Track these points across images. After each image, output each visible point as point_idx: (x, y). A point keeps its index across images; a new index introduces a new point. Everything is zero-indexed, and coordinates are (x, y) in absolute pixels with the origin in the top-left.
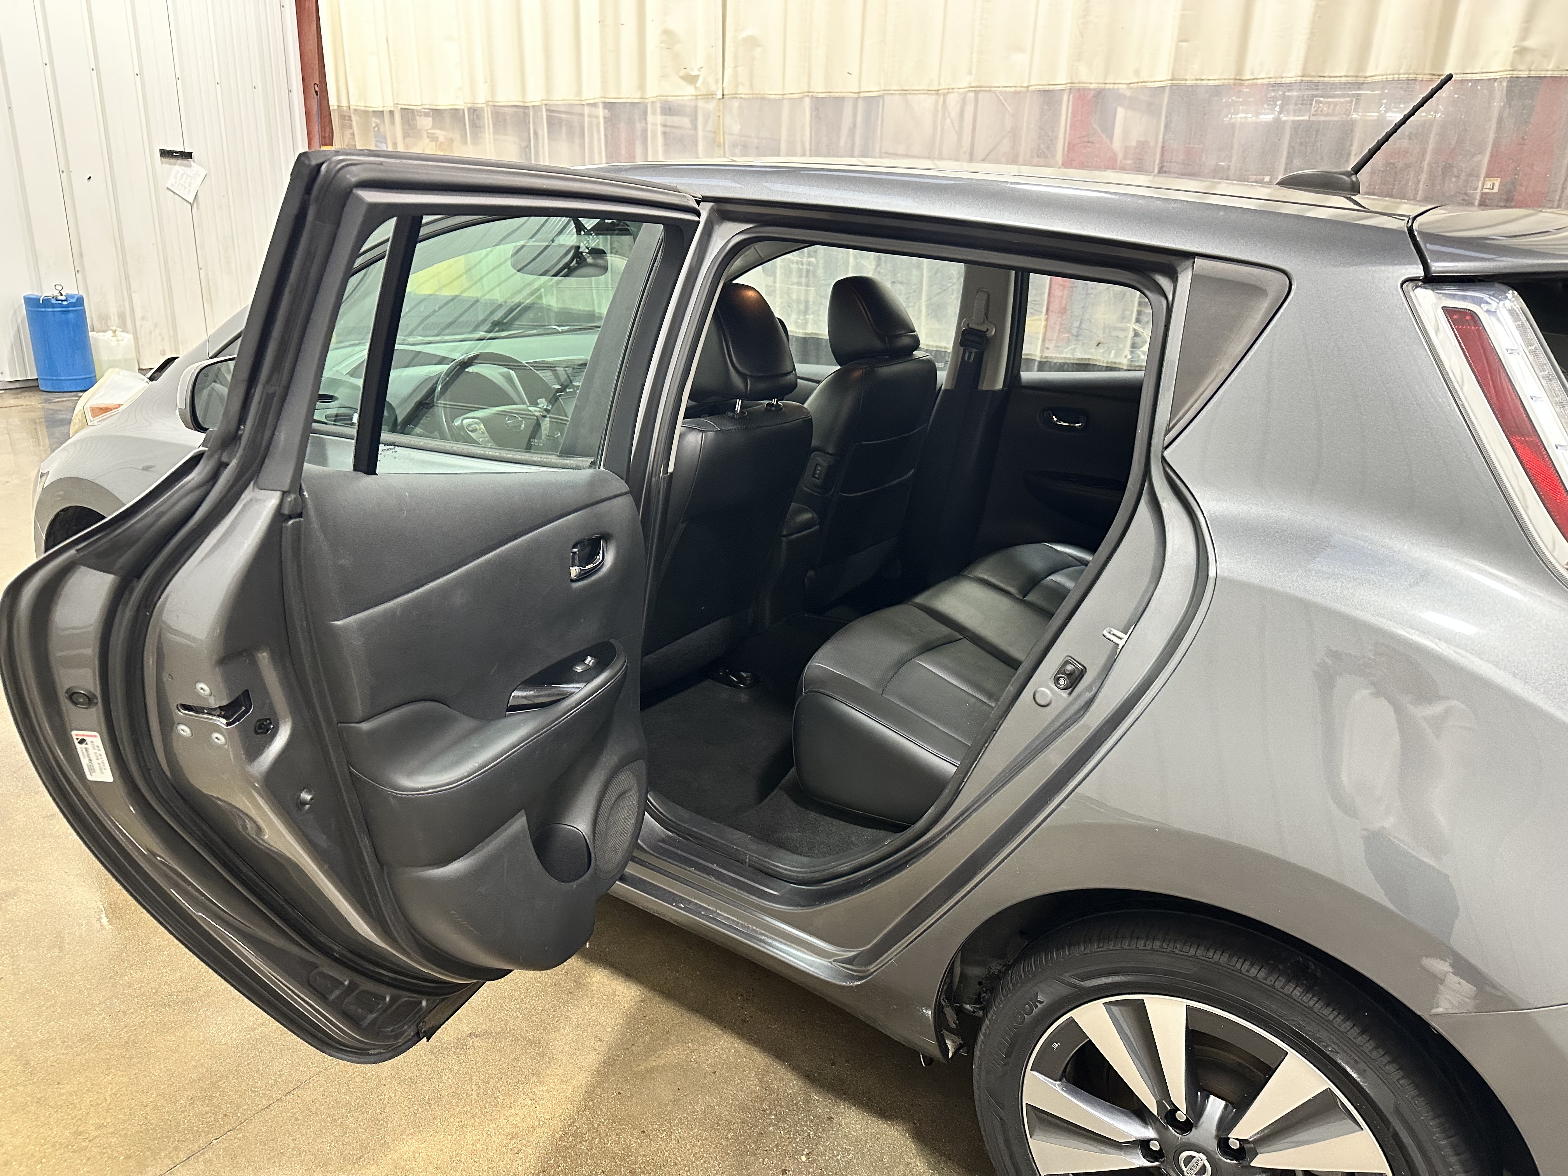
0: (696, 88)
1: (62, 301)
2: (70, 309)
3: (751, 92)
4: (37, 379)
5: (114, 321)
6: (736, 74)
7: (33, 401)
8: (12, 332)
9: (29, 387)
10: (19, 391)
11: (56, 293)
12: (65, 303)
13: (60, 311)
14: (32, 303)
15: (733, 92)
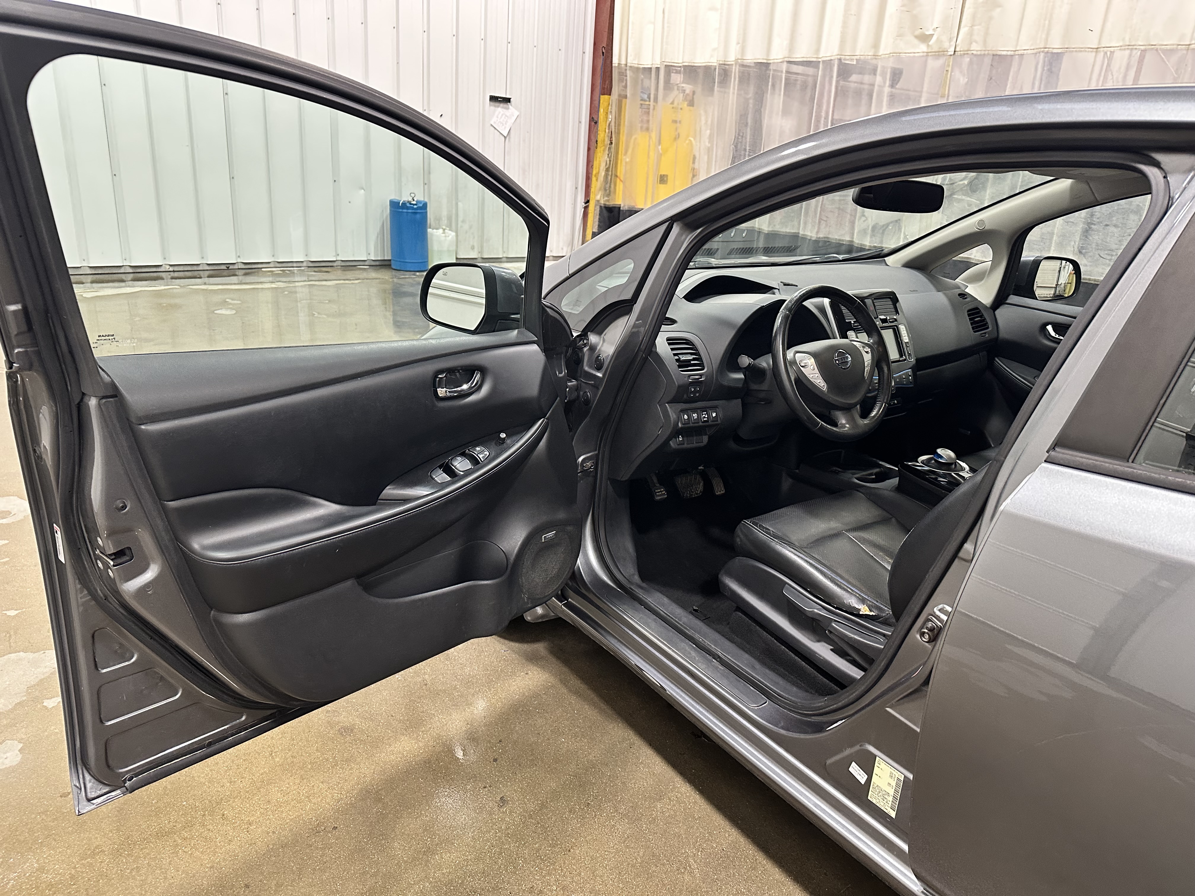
0: (928, 46)
1: (414, 205)
2: (418, 211)
3: (984, 49)
4: (390, 260)
5: (445, 221)
6: (971, 34)
7: (385, 275)
8: (379, 225)
9: (384, 265)
10: (378, 267)
11: (410, 199)
12: (415, 207)
13: (412, 213)
14: (394, 205)
15: (966, 49)
